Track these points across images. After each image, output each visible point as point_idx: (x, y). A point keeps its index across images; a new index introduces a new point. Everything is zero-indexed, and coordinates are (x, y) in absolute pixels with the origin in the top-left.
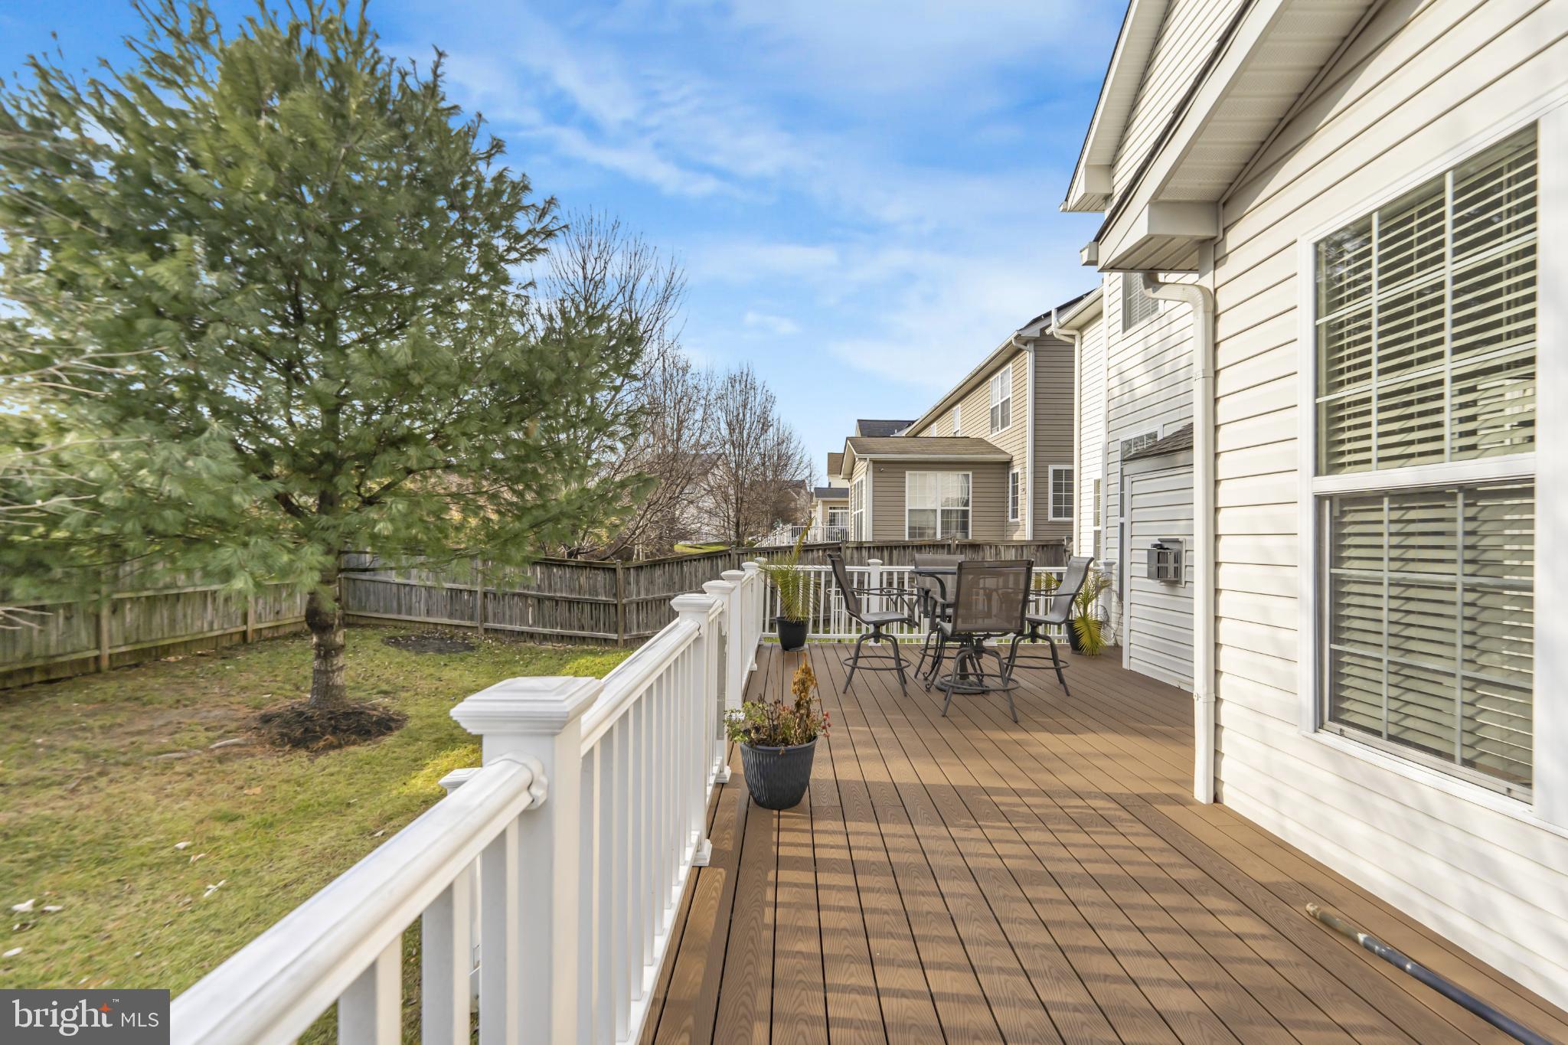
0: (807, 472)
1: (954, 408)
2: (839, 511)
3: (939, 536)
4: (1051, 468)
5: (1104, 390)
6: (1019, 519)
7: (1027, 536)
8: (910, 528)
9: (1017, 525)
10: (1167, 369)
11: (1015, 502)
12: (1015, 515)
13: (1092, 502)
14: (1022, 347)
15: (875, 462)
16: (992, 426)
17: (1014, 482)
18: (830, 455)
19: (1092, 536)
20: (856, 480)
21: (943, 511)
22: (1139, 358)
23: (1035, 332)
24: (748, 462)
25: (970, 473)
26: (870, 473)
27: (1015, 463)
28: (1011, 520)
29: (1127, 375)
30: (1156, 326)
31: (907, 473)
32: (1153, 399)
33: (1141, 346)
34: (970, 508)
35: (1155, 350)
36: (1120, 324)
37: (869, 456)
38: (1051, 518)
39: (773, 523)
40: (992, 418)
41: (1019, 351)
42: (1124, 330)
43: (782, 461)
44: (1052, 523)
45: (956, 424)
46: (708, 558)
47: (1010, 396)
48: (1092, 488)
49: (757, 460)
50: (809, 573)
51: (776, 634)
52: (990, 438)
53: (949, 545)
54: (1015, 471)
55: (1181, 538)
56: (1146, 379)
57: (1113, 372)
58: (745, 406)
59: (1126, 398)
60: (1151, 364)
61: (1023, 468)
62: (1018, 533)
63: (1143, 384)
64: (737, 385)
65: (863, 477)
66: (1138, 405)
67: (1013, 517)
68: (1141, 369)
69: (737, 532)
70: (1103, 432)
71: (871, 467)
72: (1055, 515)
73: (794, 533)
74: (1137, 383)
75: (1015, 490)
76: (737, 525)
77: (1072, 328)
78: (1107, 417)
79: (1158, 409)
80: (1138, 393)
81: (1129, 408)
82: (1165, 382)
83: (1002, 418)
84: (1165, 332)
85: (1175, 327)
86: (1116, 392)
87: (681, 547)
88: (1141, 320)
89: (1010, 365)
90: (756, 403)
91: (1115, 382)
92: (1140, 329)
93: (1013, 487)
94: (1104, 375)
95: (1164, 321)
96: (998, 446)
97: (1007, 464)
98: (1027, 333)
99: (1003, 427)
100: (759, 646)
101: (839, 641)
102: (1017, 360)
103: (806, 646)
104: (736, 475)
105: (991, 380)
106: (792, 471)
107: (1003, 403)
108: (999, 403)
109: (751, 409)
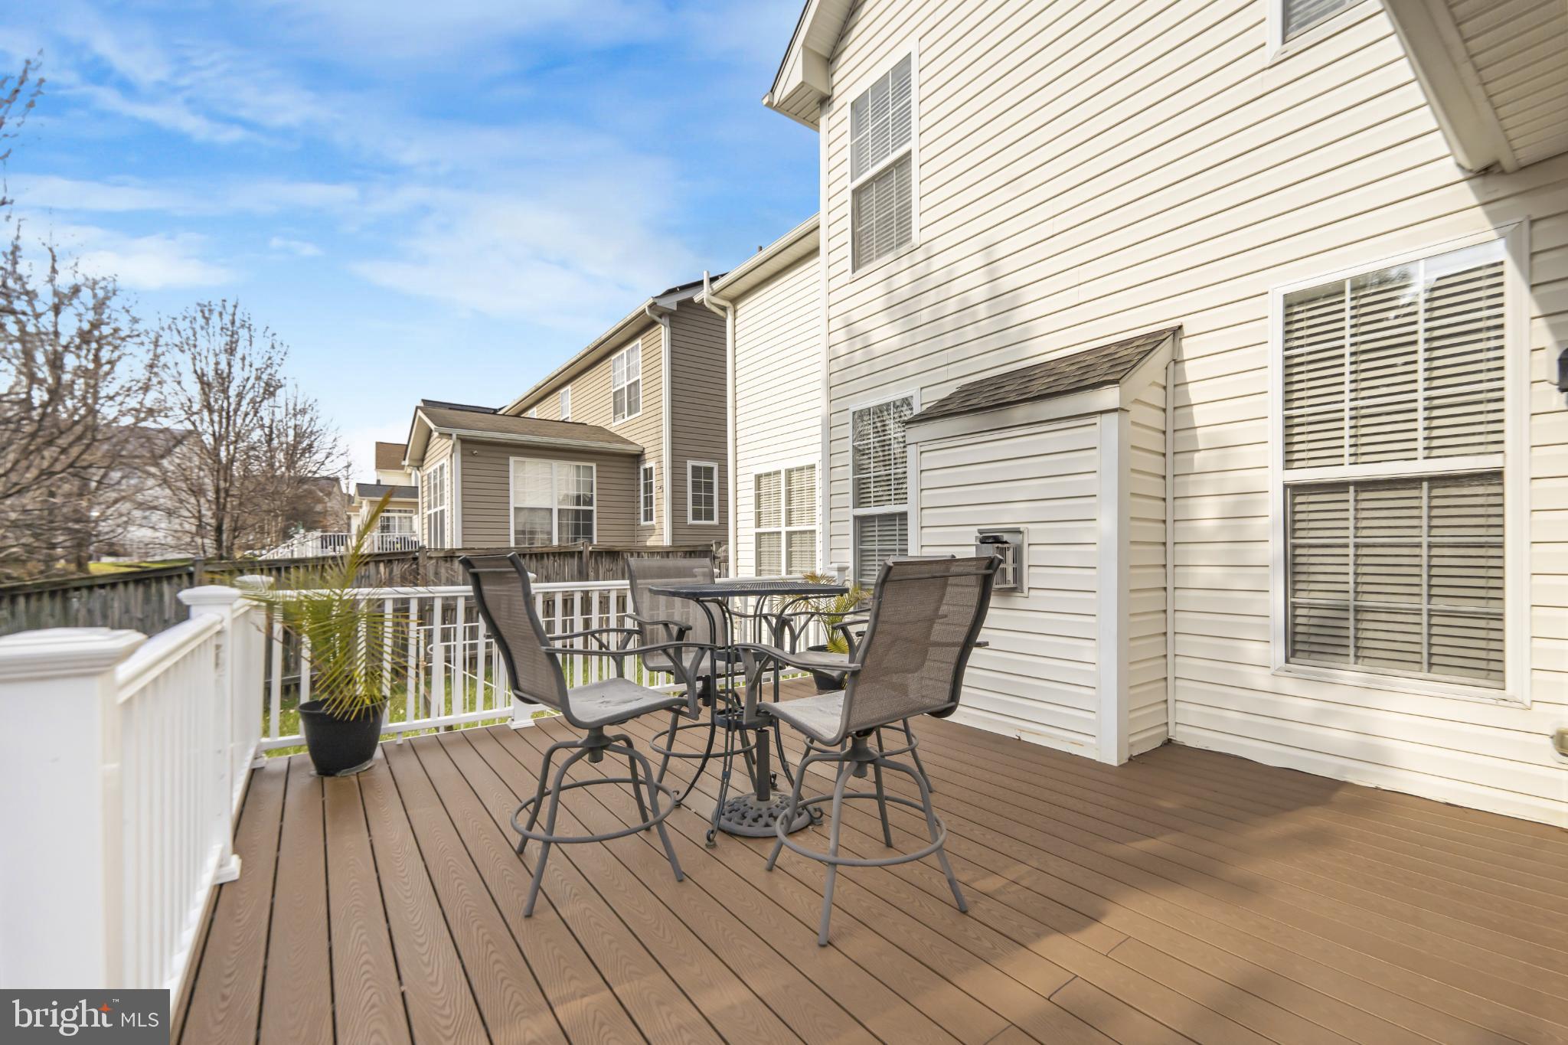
0: (341, 463)
1: (562, 391)
2: (396, 515)
3: (555, 542)
4: (690, 463)
5: (823, 348)
6: (654, 522)
7: (666, 541)
8: (517, 532)
9: (652, 529)
10: (925, 316)
11: (649, 501)
12: (649, 516)
13: (752, 500)
14: (657, 319)
15: (464, 441)
16: (615, 413)
17: (646, 479)
18: (377, 443)
19: (753, 539)
20: (430, 467)
21: (560, 511)
22: (879, 305)
23: (671, 303)
24: (238, 435)
25: (594, 465)
26: (457, 457)
27: (647, 456)
28: (643, 523)
29: (860, 327)
30: (905, 262)
31: (512, 459)
32: (901, 356)
33: (879, 290)
34: (594, 508)
35: (905, 292)
36: (849, 261)
37: (455, 432)
38: (690, 521)
39: (288, 527)
40: (615, 403)
41: (652, 324)
42: (854, 271)
43: (301, 446)
44: (692, 527)
45: (565, 407)
46: (137, 582)
47: (640, 377)
48: (752, 485)
49: (257, 435)
50: (380, 603)
51: (300, 736)
52: (615, 426)
53: (581, 553)
54: (647, 466)
55: (1022, 527)
56: (889, 331)
57: (836, 324)
58: (231, 350)
59: (858, 356)
60: (898, 312)
61: (659, 461)
62: (653, 538)
63: (885, 335)
64: (215, 318)
65: (446, 461)
66: (879, 364)
67: (646, 519)
68: (882, 318)
69: (219, 541)
70: (823, 402)
71: (458, 447)
72: (694, 519)
73: (325, 542)
74: (875, 336)
75: (649, 488)
76: (219, 530)
77: (725, 298)
78: (828, 381)
79: (911, 368)
80: (878, 349)
81: (864, 369)
82: (919, 335)
83: (629, 403)
84: (920, 269)
85: (937, 263)
86: (842, 349)
87: (103, 566)
88: (878, 256)
89: (639, 341)
90: (255, 351)
91: (841, 335)
92: (877, 270)
93: (646, 485)
94: (823, 330)
95: (919, 255)
96: (624, 436)
97: (637, 458)
98: (662, 303)
99: (630, 413)
100: (253, 772)
101: (449, 728)
102: (650, 335)
103: (378, 753)
104: (215, 453)
105: (614, 357)
106: (319, 457)
107: (629, 386)
108: (625, 385)
109: (243, 359)
